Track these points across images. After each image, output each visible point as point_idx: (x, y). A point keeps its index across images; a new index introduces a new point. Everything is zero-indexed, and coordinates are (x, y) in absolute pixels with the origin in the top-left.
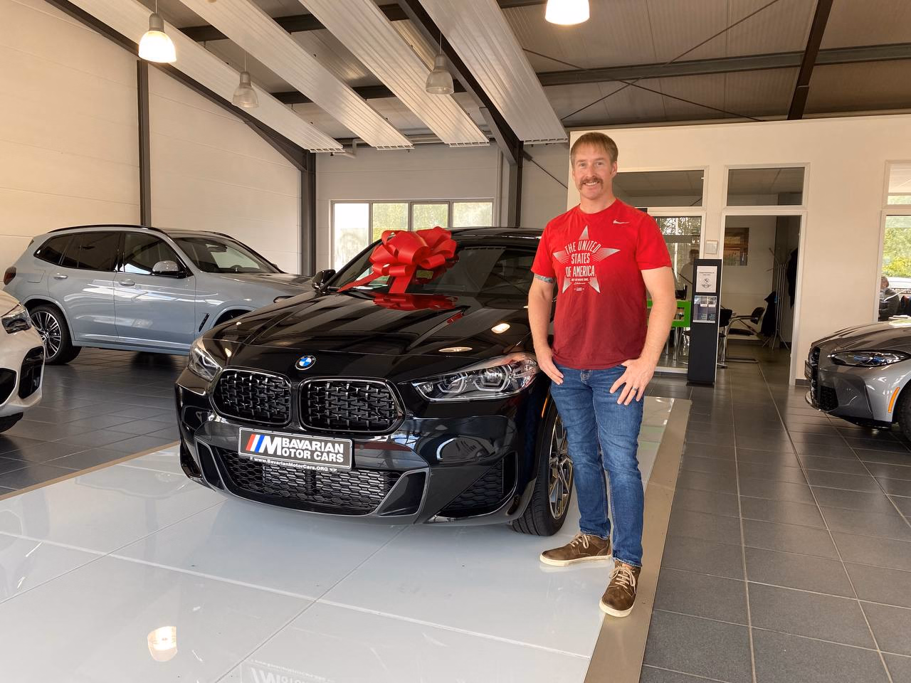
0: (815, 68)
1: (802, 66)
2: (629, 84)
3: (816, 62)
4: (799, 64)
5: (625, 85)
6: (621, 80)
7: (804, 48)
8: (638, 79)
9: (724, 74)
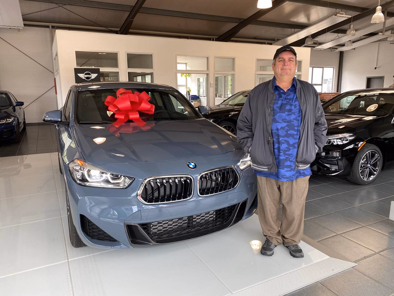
0: (138, 13)
1: (131, 12)
2: (60, 6)
3: (139, 12)
4: (130, 11)
5: (58, 6)
6: (56, 4)
7: (134, 5)
8: (66, 4)
9: (99, 9)
